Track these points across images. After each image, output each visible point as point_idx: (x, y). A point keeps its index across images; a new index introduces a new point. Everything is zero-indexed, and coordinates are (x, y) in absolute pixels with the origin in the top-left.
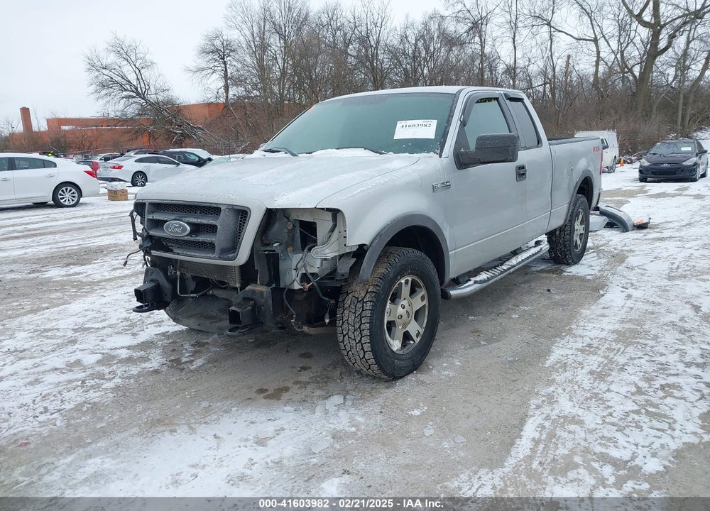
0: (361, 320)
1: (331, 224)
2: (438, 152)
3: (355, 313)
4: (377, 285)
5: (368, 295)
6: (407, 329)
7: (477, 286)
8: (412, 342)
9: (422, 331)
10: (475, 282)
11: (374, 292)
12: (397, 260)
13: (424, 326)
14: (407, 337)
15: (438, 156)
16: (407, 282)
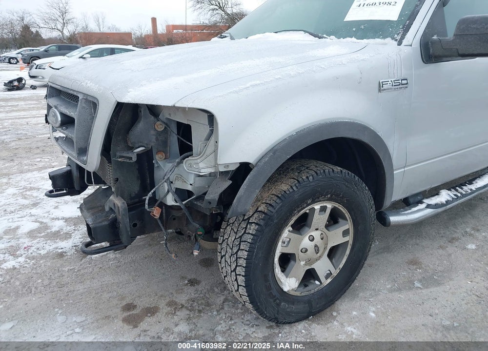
0: (240, 244)
1: (207, 129)
2: (398, 38)
3: (236, 233)
4: (270, 205)
5: (256, 215)
6: (313, 267)
7: (429, 211)
8: (317, 282)
9: (335, 273)
10: (428, 206)
11: (264, 213)
12: (311, 178)
13: (341, 266)
14: (310, 275)
15: (396, 43)
16: (323, 209)
